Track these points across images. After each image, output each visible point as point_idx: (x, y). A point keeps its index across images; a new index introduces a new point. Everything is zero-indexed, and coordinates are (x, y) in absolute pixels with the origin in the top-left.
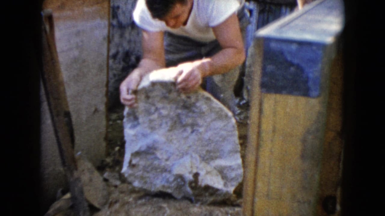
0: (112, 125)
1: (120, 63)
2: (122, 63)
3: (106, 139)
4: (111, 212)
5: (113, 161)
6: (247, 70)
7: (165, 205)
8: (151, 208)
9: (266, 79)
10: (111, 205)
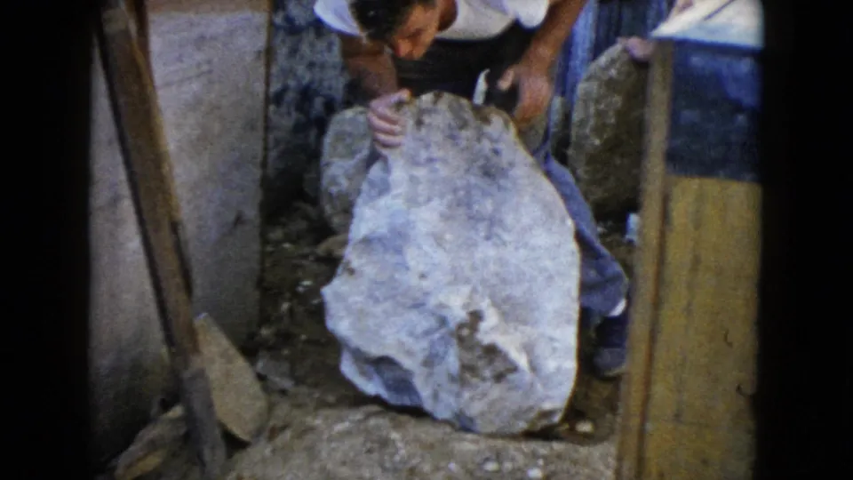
0: (272, 253)
1: (289, 114)
2: (295, 115)
3: (260, 283)
4: (274, 451)
5: (278, 334)
6: (574, 132)
7: (395, 435)
8: (365, 442)
9: (678, 142)
10: (274, 433)
